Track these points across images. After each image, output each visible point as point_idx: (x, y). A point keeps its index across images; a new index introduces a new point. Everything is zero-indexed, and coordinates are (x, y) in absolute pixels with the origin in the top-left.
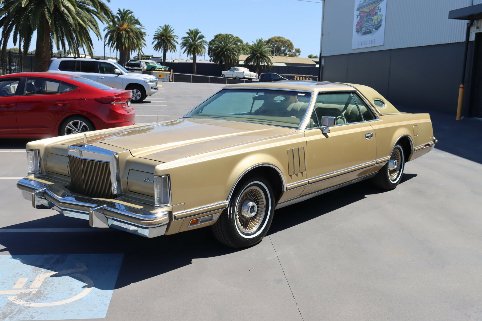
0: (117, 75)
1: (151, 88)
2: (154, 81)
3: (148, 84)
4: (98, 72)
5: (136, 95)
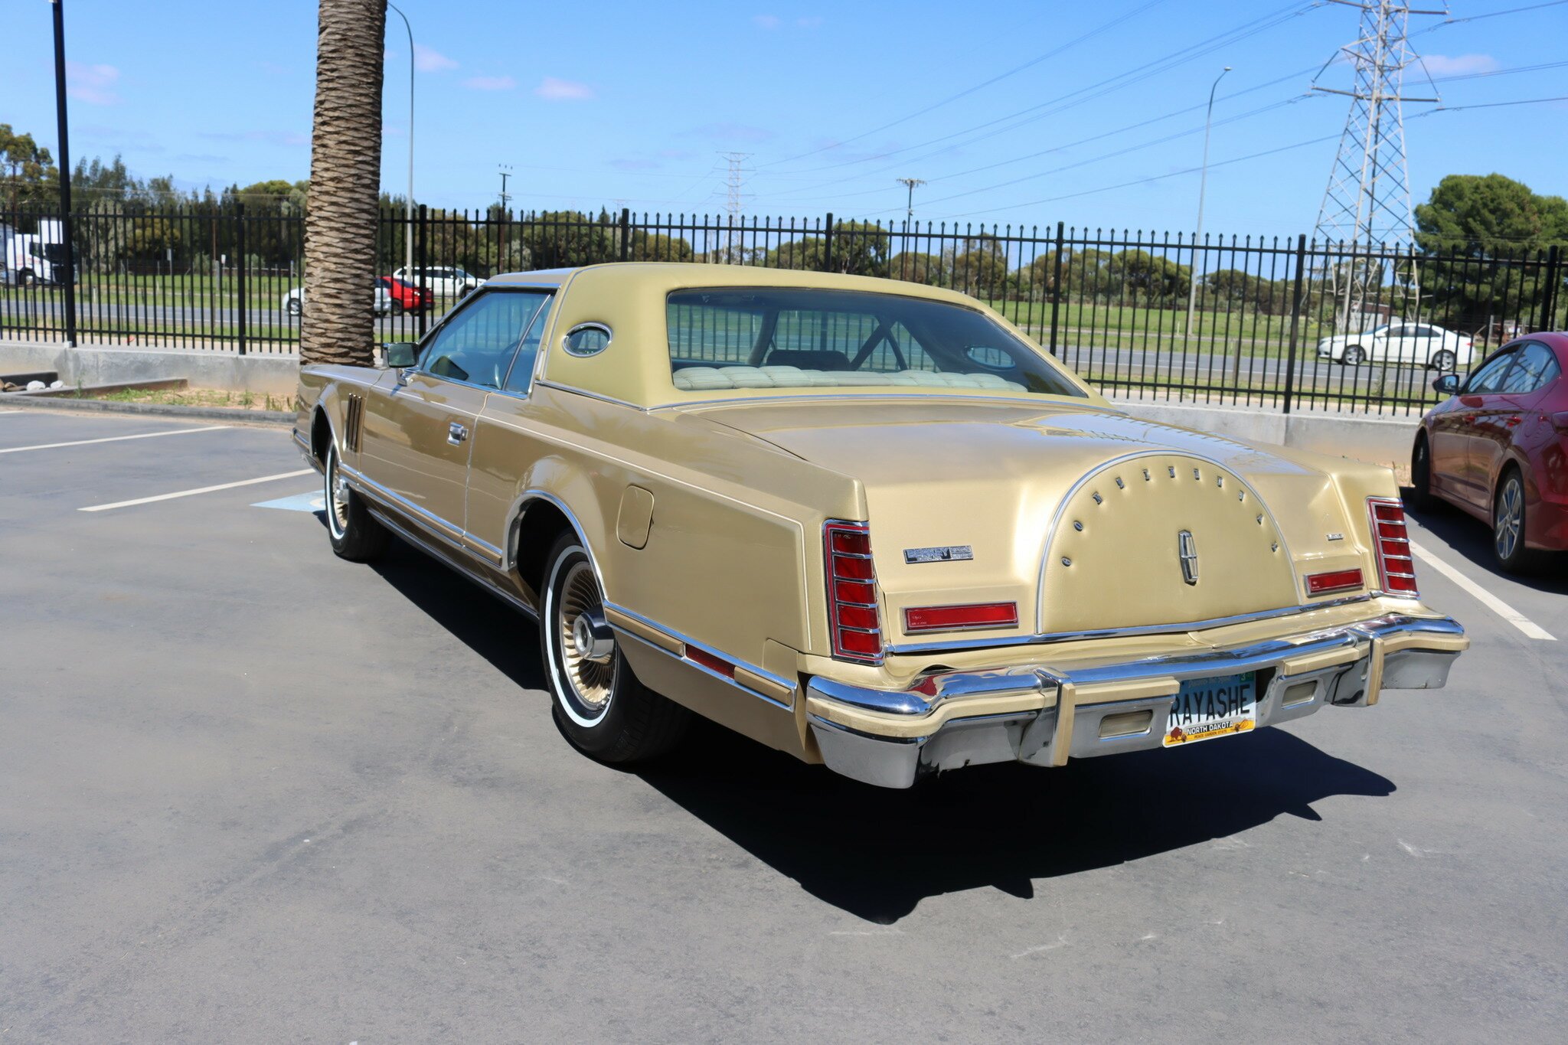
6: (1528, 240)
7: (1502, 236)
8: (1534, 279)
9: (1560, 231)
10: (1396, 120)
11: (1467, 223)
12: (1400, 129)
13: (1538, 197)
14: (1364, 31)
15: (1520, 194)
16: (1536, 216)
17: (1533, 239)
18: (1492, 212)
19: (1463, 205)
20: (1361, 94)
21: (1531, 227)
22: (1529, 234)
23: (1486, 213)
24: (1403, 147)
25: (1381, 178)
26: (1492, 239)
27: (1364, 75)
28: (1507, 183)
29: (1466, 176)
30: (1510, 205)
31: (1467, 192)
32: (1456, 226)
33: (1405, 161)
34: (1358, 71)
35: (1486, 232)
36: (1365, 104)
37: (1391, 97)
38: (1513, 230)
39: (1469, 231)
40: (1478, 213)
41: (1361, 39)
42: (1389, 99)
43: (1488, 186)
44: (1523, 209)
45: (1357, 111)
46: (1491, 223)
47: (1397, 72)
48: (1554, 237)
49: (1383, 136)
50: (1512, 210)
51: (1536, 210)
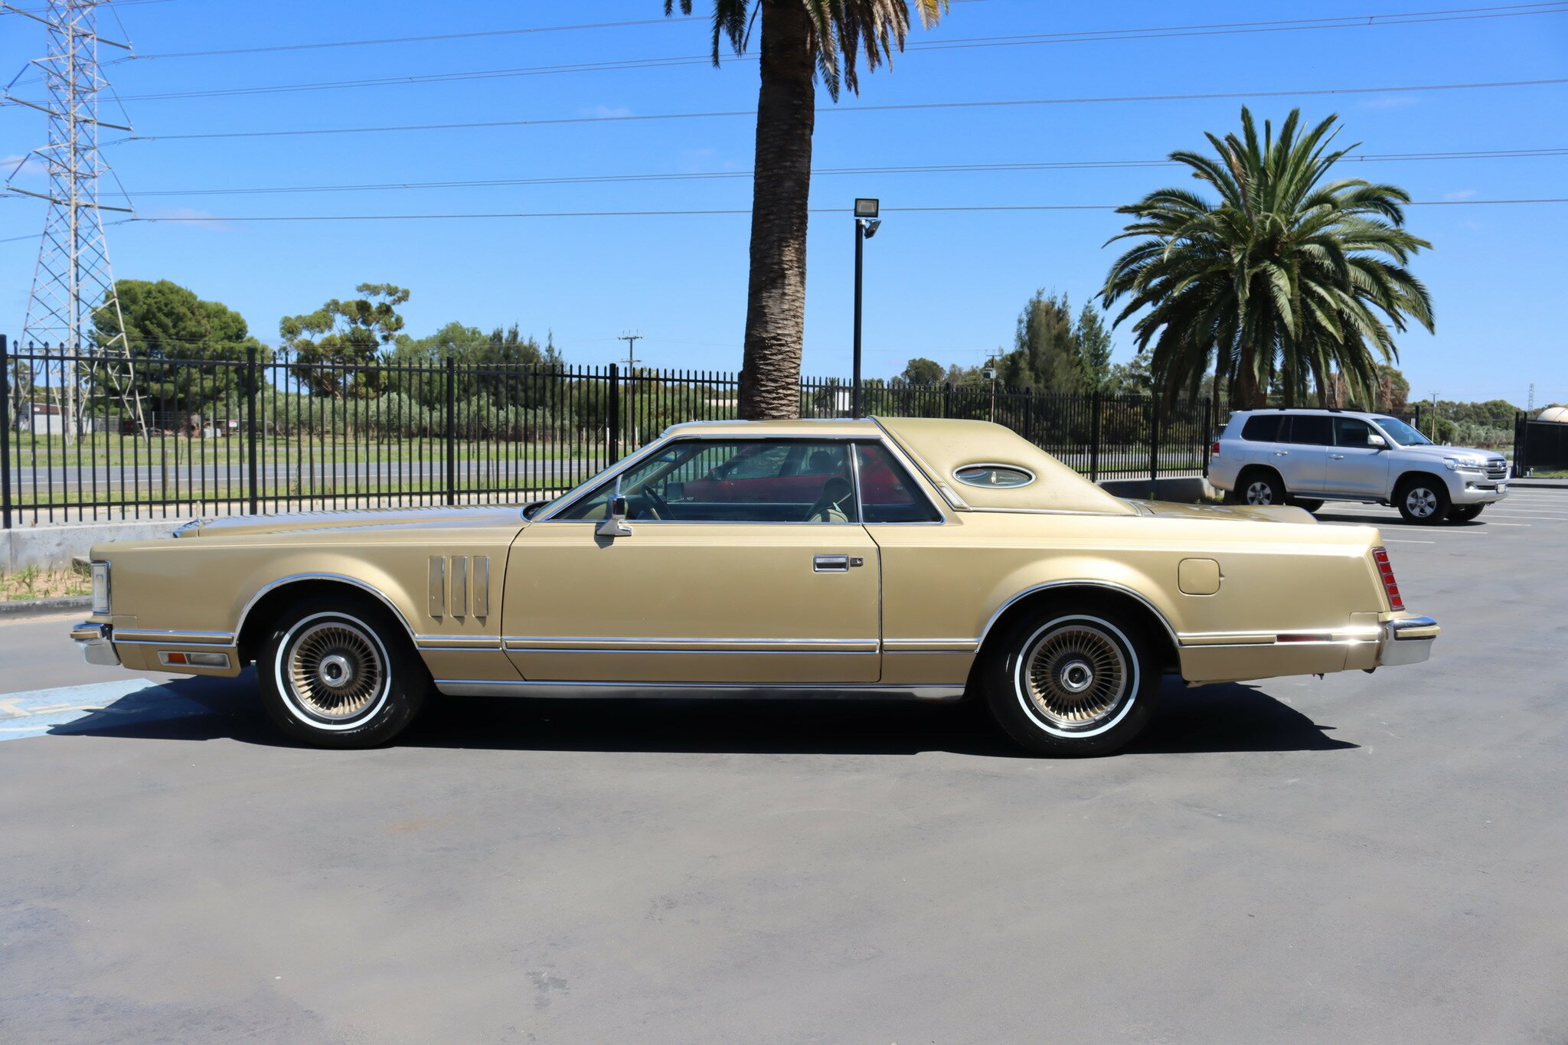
0: (1377, 450)
1: (1464, 485)
2: (1480, 466)
3: (1458, 476)
4: (1330, 444)
5: (1422, 503)
6: (201, 341)
7: (179, 338)
8: (211, 377)
9: (225, 333)
10: (96, 226)
11: (146, 325)
12: (100, 236)
13: (204, 302)
14: (54, 136)
15: (189, 299)
16: (206, 319)
17: (206, 341)
18: (167, 315)
19: (139, 309)
20: (58, 199)
21: (203, 330)
22: (202, 336)
23: (160, 315)
24: (106, 253)
25: (86, 281)
26: (169, 341)
27: (59, 180)
28: (176, 289)
29: (136, 281)
30: (183, 310)
31: (141, 297)
32: (134, 329)
33: (109, 267)
34: (52, 175)
35: (164, 335)
36: (63, 209)
37: (89, 204)
38: (188, 332)
39: (147, 333)
40: (154, 316)
41: (51, 144)
42: (87, 206)
43: (160, 292)
44: (193, 313)
45: (55, 216)
46: (167, 325)
47: (92, 180)
48: (222, 339)
49: (85, 241)
50: (184, 314)
51: (204, 314)
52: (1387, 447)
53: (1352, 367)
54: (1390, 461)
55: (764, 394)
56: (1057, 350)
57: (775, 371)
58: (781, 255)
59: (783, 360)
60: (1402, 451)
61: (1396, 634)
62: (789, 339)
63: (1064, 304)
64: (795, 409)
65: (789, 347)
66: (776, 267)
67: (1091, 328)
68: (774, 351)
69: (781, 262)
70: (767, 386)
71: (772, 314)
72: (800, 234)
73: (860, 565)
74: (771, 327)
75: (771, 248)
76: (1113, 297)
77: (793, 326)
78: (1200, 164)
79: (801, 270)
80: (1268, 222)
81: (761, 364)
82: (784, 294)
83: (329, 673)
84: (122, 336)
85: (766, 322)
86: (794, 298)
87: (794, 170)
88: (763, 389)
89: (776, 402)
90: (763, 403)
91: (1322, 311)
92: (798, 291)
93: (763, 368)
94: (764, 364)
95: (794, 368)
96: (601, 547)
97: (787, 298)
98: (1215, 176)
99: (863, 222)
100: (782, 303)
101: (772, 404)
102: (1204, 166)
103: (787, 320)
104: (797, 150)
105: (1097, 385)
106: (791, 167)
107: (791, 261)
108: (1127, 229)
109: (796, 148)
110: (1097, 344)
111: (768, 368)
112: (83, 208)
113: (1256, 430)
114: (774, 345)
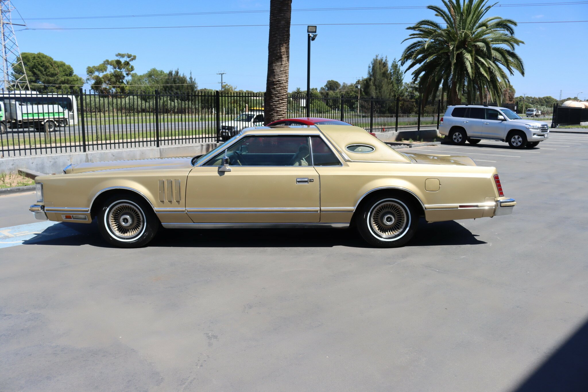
0: (501, 121)
1: (533, 135)
2: (538, 127)
3: (531, 131)
4: (484, 118)
5: (517, 141)
6: (56, 76)
7: (47, 75)
8: (61, 90)
9: (65, 73)
10: (11, 32)
11: (34, 70)
12: (14, 36)
13: (56, 61)
15: (50, 60)
16: (57, 68)
17: (58, 76)
18: (42, 66)
19: (31, 64)
21: (56, 72)
22: (56, 75)
23: (39, 66)
24: (17, 42)
25: (9, 54)
26: (43, 76)
28: (45, 56)
29: (29, 53)
30: (48, 64)
31: (31, 59)
32: (29, 72)
33: (18, 48)
35: (41, 74)
37: (8, 23)
38: (50, 73)
39: (34, 74)
40: (37, 67)
43: (38, 57)
44: (52, 65)
46: (42, 70)
47: (9, 13)
48: (64, 76)
49: (7, 38)
50: (49, 66)
51: (57, 66)
52: (505, 120)
53: (493, 89)
54: (506, 125)
55: (274, 102)
56: (383, 78)
57: (278, 93)
58: (280, 49)
59: (281, 89)
60: (510, 121)
61: (501, 205)
62: (283, 82)
63: (386, 60)
64: (286, 108)
65: (283, 84)
66: (279, 54)
67: (396, 70)
68: (278, 86)
69: (281, 52)
70: (275, 99)
71: (277, 72)
72: (287, 41)
73: (313, 181)
74: (276, 77)
75: (276, 47)
76: (405, 61)
77: (285, 77)
78: (439, 11)
79: (287, 55)
80: (463, 34)
81: (273, 91)
82: (282, 64)
83: (124, 222)
84: (25, 75)
85: (275, 75)
86: (285, 66)
87: (284, 17)
88: (274, 100)
89: (278, 105)
90: (274, 105)
91: (483, 68)
92: (286, 63)
93: (273, 93)
94: (274, 91)
95: (285, 92)
96: (220, 176)
97: (282, 66)
98: (444, 15)
99: (311, 35)
100: (280, 68)
101: (277, 106)
102: (440, 11)
103: (282, 74)
104: (286, 9)
105: (398, 92)
106: (283, 16)
107: (284, 52)
108: (410, 35)
109: (285, 8)
110: (398, 76)
111: (275, 92)
112: (6, 24)
113: (457, 113)
114: (278, 84)
